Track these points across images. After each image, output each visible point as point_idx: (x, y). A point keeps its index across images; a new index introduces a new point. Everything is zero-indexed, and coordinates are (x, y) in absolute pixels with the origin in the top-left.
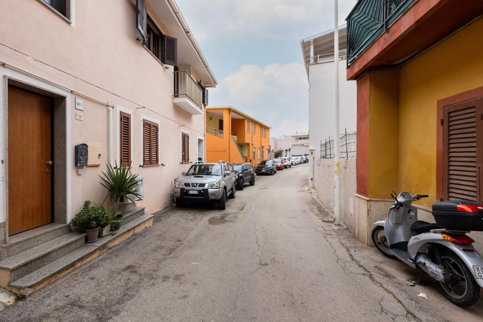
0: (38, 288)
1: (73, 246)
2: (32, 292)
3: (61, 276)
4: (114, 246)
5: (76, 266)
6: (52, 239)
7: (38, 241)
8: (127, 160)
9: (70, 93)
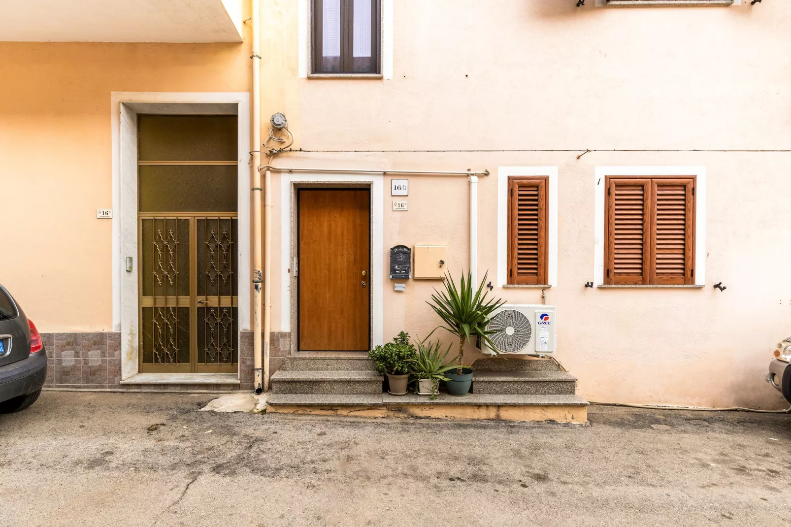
0: (281, 411)
1: (360, 388)
2: (273, 411)
3: (313, 413)
4: (428, 418)
5: (339, 412)
6: (347, 369)
7: (328, 365)
8: (536, 271)
9: (383, 176)
